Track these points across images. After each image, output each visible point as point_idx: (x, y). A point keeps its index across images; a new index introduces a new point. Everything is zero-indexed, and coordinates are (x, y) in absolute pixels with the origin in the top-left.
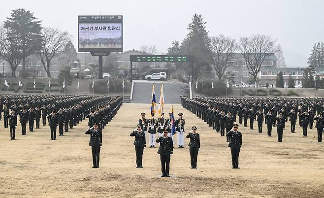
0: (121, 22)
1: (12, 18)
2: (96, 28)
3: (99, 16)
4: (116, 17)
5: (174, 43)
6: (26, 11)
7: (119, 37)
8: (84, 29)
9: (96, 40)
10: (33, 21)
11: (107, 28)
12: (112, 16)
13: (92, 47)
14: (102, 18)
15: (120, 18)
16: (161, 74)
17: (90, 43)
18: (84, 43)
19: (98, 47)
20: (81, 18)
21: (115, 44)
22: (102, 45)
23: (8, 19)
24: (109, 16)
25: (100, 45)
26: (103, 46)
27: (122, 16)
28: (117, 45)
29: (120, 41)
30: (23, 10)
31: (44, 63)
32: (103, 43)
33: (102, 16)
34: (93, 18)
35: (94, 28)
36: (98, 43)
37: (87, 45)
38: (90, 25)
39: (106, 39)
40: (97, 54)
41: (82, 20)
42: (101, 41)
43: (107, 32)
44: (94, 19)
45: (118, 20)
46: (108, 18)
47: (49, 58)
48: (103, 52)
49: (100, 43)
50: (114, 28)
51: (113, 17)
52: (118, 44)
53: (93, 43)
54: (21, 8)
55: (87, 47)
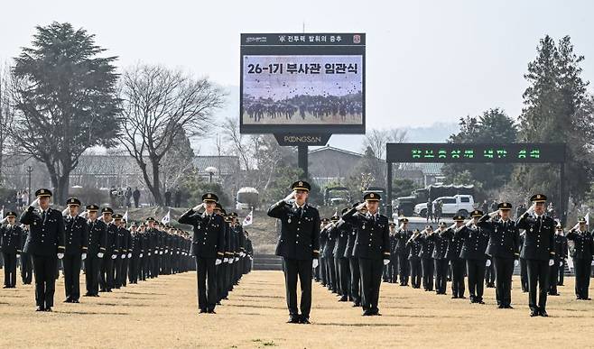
0: (361, 50)
1: (37, 48)
2: (292, 68)
3: (299, 35)
4: (348, 37)
5: (464, 123)
6: (76, 29)
7: (356, 92)
8: (258, 70)
9: (292, 100)
10: (92, 57)
11: (323, 69)
12: (336, 35)
13: (280, 119)
14: (307, 39)
15: (357, 40)
16: (459, 200)
17: (273, 110)
18: (258, 108)
19: (296, 119)
20: (248, 39)
21: (343, 113)
22: (306, 113)
23: (27, 52)
24: (328, 35)
25: (303, 116)
26: (310, 119)
27: (363, 36)
28: (348, 116)
29: (359, 105)
30: (67, 26)
31: (143, 166)
32: (310, 110)
33: (307, 35)
34: (282, 39)
35: (285, 68)
36: (296, 110)
37: (265, 115)
38: (274, 59)
39: (320, 98)
40: (292, 139)
41: (251, 45)
42: (304, 103)
43: (323, 80)
44: (286, 42)
45: (352, 44)
46: (324, 39)
47: (158, 152)
48: (312, 135)
49: (303, 109)
50: (342, 67)
51: (339, 38)
52: (352, 113)
53: (281, 110)
54: (61, 22)
55: (266, 119)
